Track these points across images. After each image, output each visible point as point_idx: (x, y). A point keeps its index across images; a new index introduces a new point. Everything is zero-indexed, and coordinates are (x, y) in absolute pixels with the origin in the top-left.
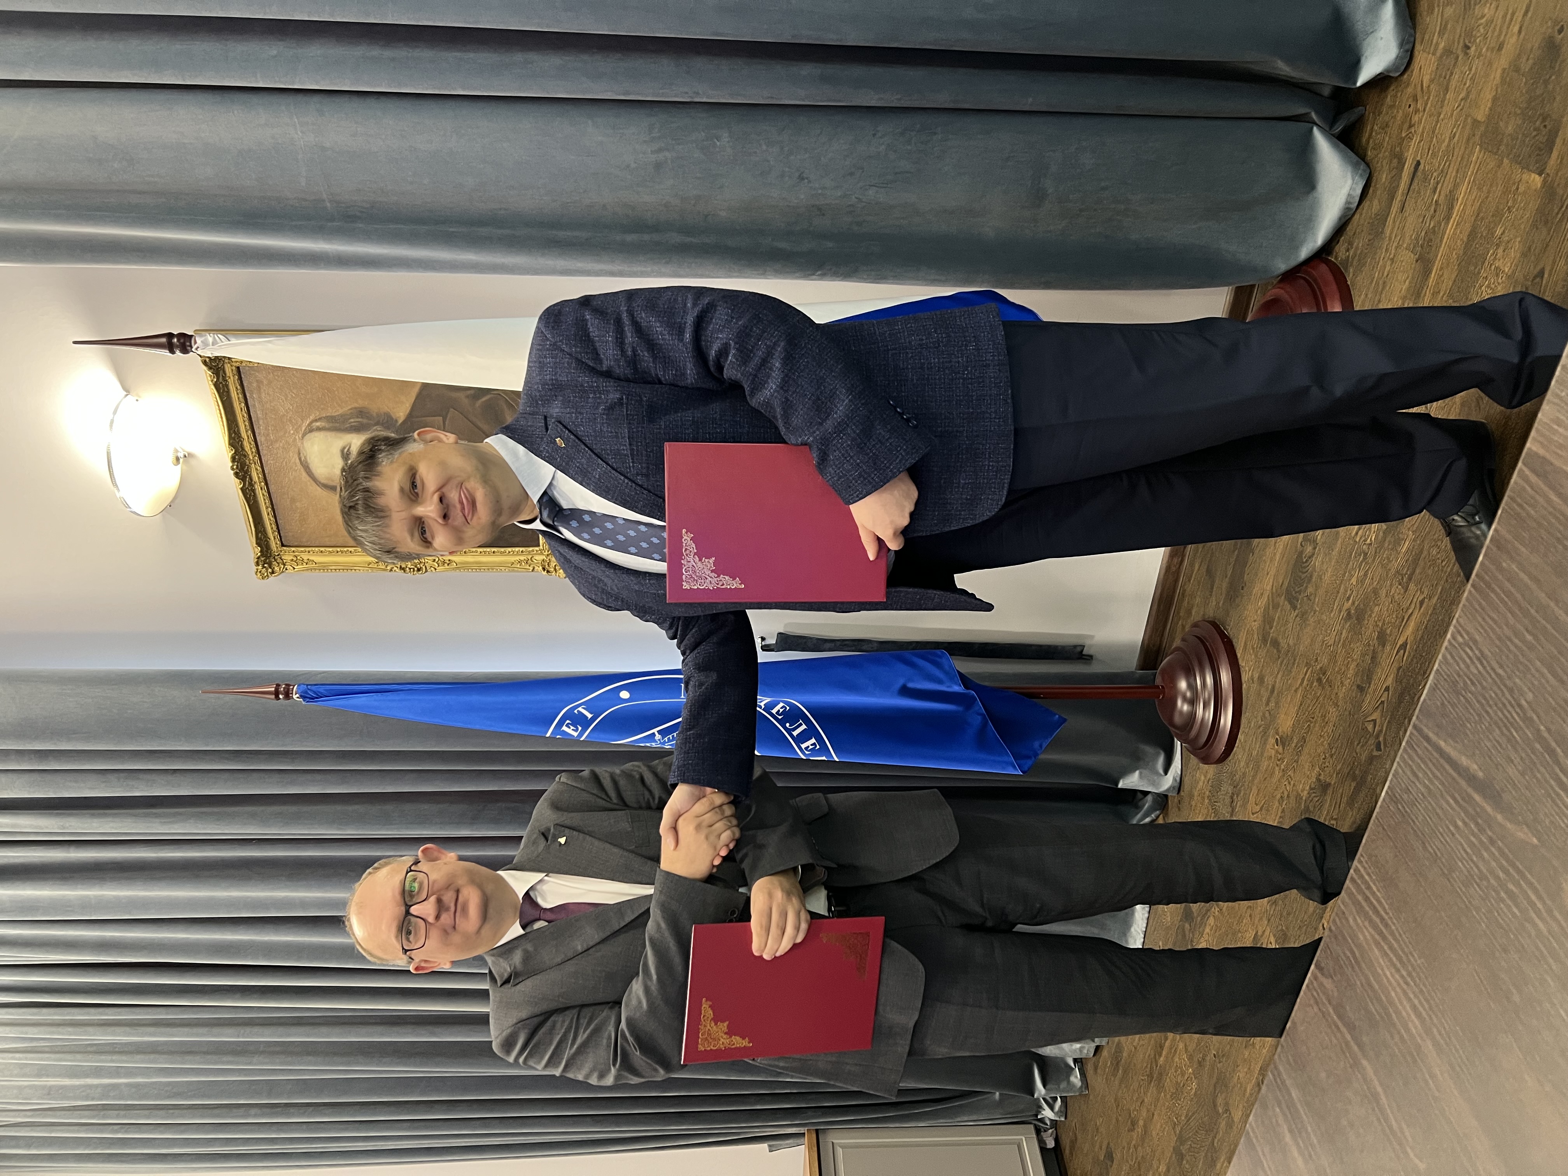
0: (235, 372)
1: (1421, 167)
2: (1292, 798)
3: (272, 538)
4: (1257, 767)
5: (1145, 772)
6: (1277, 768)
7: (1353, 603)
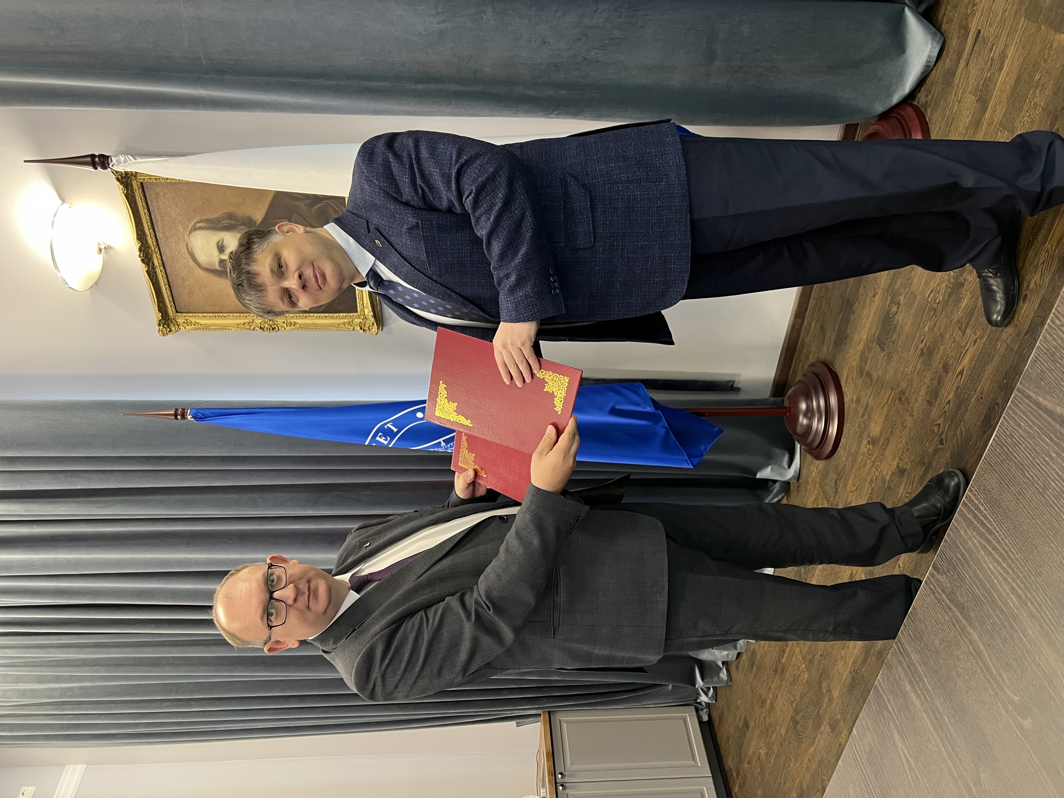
0: (139, 186)
1: (981, 34)
2: (879, 481)
3: (169, 307)
4: (854, 461)
5: (775, 467)
6: (869, 461)
7: (925, 345)
